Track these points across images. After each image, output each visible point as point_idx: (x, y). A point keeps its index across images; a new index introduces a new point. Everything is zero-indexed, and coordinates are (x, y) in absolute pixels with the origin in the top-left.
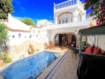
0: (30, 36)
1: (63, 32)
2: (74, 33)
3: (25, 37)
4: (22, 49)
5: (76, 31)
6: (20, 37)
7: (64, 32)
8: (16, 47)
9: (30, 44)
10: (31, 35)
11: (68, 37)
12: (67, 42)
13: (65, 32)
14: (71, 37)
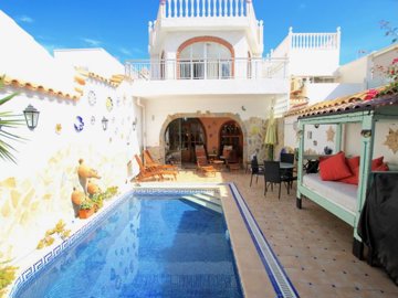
0: (78, 123)
1: (198, 112)
2: (237, 115)
3: (59, 128)
4: (48, 197)
5: (244, 109)
6: (32, 128)
7: (203, 112)
8: (14, 184)
9: (80, 162)
10: (81, 119)
11: (208, 132)
12: (205, 147)
13: (208, 112)
14: (218, 131)
